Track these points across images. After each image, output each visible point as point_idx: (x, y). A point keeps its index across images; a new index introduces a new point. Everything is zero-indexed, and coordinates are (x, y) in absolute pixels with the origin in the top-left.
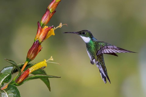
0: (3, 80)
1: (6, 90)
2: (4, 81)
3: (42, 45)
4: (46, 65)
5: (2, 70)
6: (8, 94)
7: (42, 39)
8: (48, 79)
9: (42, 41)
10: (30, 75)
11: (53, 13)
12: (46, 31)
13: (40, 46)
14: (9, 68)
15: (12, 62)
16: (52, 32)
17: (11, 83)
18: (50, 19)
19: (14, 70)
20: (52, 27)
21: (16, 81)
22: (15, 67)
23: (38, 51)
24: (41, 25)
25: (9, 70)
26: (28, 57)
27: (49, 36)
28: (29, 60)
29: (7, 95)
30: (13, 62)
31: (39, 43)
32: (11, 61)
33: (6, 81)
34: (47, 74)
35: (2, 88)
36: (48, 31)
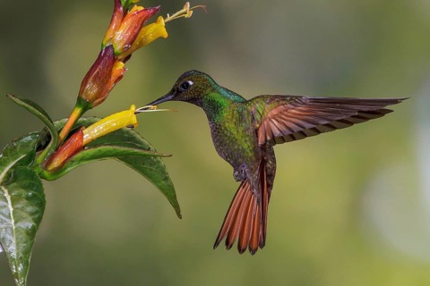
7: (123, 43)
12: (136, 19)
20: (156, 10)
21: (44, 165)
23: (114, 78)
24: (124, 2)
28: (83, 103)
29: (6, 195)
31: (114, 54)
36: (141, 20)
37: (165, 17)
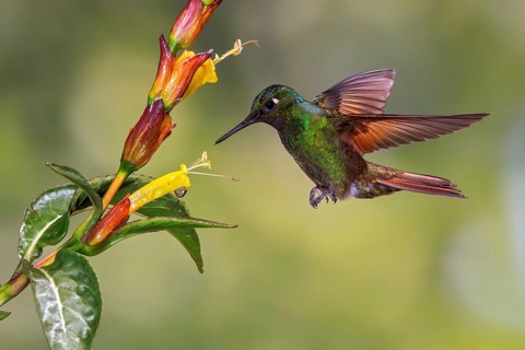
0: (40, 234)
1: (52, 269)
2: (42, 239)
3: (175, 116)
4: (187, 183)
5: (38, 199)
6: (57, 283)
7: (175, 96)
8: (193, 232)
9: (174, 104)
10: (133, 217)
11: (211, 5)
12: (188, 67)
13: (166, 120)
14: (61, 193)
15: (72, 175)
16: (209, 74)
17: (69, 245)
18: (202, 26)
19: (79, 200)
20: (209, 56)
21: (84, 239)
22: (80, 190)
23: (162, 136)
24: (172, 49)
25: (60, 200)
26: (125, 157)
27: (198, 85)
28: (128, 165)
29: (53, 285)
30: (76, 173)
31: (163, 109)
32: (67, 169)
33: (52, 237)
34: (192, 215)
35: (37, 264)
36: (194, 69)
37: (213, 59)
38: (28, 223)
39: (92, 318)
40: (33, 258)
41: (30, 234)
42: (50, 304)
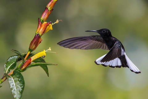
0: (9, 67)
1: (12, 75)
2: (10, 68)
3: (42, 38)
4: (45, 54)
5: (9, 58)
6: (13, 79)
7: (42, 33)
8: (47, 66)
9: (42, 35)
10: (32, 63)
11: (51, 11)
12: (45, 26)
13: (40, 39)
14: (14, 57)
16: (51, 27)
17: (16, 69)
18: (49, 16)
19: (19, 59)
20: (50, 23)
21: (20, 68)
23: (39, 43)
24: (41, 21)
25: (14, 59)
26: (30, 48)
27: (48, 31)
28: (31, 50)
29: (12, 79)
30: (18, 52)
31: (39, 36)
32: (16, 51)
33: (12, 68)
34: (46, 62)
35: (8, 74)
36: (46, 26)
37: (51, 24)
38: (6, 64)
39: (22, 87)
40: (7, 73)
41: (7, 67)
42: (12, 84)
